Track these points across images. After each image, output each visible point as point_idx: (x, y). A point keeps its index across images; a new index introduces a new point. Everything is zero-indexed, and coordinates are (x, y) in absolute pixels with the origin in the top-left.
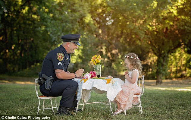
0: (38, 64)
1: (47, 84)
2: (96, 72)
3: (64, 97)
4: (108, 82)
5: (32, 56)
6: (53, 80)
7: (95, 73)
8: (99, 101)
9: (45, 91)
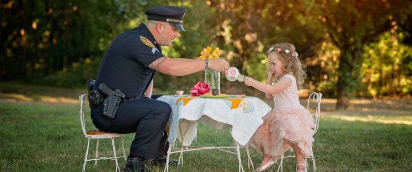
0: (88, 61)
1: (108, 105)
2: (209, 84)
3: (141, 136)
4: (235, 105)
5: (74, 43)
6: (122, 98)
7: (207, 85)
8: (215, 144)
9: (101, 121)
